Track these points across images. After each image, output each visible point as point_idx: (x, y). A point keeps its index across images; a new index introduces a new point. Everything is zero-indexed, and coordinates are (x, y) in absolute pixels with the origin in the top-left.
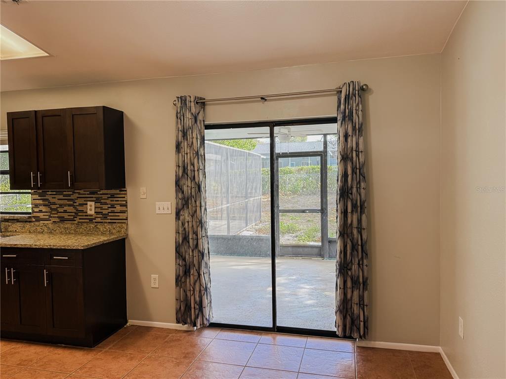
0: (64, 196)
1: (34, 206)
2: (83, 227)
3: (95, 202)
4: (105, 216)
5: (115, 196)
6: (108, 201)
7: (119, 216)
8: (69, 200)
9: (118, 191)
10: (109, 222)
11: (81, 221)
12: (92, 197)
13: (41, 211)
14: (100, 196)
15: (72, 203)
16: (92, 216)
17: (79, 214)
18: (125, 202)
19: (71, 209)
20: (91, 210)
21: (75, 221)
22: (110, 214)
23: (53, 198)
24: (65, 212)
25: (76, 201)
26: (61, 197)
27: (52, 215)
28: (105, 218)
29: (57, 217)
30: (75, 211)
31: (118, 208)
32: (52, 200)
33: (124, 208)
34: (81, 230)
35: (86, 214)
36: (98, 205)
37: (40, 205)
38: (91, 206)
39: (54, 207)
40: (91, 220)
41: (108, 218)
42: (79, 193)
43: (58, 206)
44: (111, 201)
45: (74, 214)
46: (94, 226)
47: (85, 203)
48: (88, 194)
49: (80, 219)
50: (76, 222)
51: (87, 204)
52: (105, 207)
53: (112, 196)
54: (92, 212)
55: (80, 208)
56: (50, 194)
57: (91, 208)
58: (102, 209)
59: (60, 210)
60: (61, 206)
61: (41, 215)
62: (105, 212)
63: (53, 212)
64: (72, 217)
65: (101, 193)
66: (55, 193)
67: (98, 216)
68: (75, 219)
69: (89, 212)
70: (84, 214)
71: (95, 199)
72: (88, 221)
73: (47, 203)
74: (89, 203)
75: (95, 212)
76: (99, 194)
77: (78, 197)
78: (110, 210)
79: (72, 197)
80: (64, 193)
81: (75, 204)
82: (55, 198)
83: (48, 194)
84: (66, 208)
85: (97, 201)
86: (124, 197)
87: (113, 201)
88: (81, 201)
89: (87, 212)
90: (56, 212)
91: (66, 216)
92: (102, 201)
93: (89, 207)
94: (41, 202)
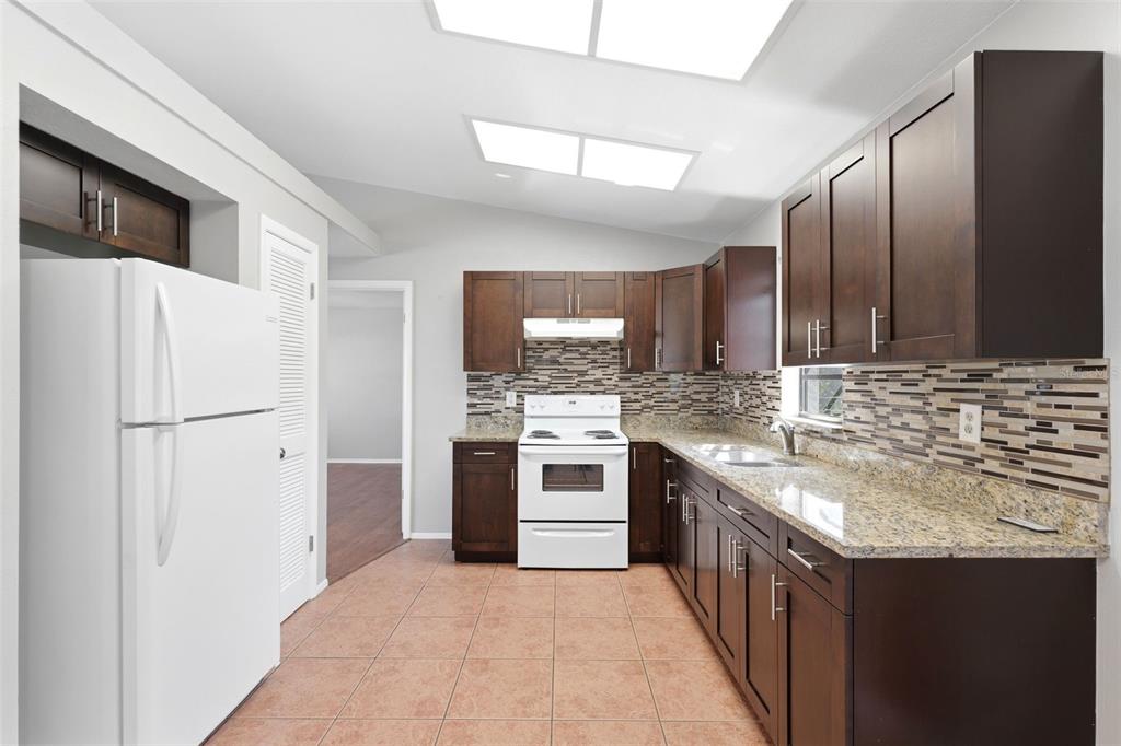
0: (903, 385)
2: (943, 478)
3: (984, 408)
4: (1016, 457)
5: (1057, 388)
6: (1029, 407)
7: (1068, 465)
8: (914, 396)
9: (1067, 371)
10: (1027, 481)
11: (942, 458)
12: (976, 391)
13: (857, 420)
14: (1001, 386)
15: (919, 403)
16: (973, 449)
17: (939, 438)
18: (1097, 415)
19: (917, 421)
20: (969, 430)
21: (927, 456)
22: (1033, 453)
23: (880, 388)
24: (905, 427)
25: (931, 399)
26: (897, 387)
27: (877, 432)
28: (1017, 463)
29: (888, 439)
30: (928, 428)
31: (1067, 436)
32: (879, 395)
33: (1091, 439)
34: (938, 486)
35: (952, 441)
36: (993, 416)
37: (858, 404)
38: (969, 417)
40: (969, 462)
41: (1027, 464)
42: (938, 377)
44: (1040, 405)
45: (924, 436)
46: (974, 482)
47: (954, 406)
48: (962, 380)
49: (940, 453)
50: (929, 460)
51: (958, 411)
52: (1018, 425)
53: (1045, 388)
54: (974, 438)
55: (940, 421)
56: (876, 380)
57: (970, 424)
58: (1003, 429)
59: (896, 421)
60: (897, 411)
61: (858, 429)
62: (1016, 442)
63: (881, 425)
64: (921, 445)
65: (1004, 376)
66: (884, 376)
67: (992, 452)
68: (928, 450)
69: (964, 438)
70: (950, 440)
71: (982, 396)
72: (961, 462)
73: (869, 400)
74: (964, 408)
75: (983, 440)
76: (996, 381)
77: (934, 389)
78: (1034, 438)
79: (922, 388)
80: (905, 376)
81: (928, 409)
82: (884, 388)
83: (871, 380)
84: (906, 417)
85: (991, 402)
86: (1095, 395)
87: (1048, 406)
88: (943, 400)
89: (957, 436)
90: (885, 426)
91: (906, 438)
92: (1006, 403)
93: (963, 421)
94: (859, 397)
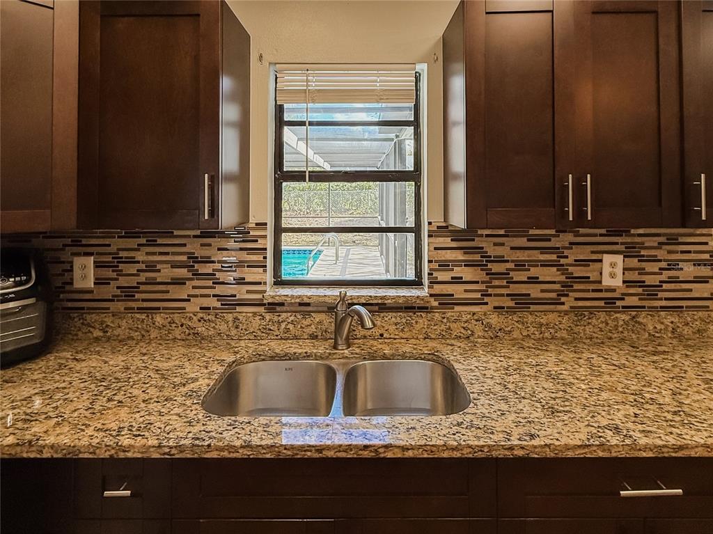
0: (529, 240)
1: (435, 266)
3: (623, 256)
4: (652, 292)
5: (681, 240)
6: (661, 254)
8: (543, 250)
11: (581, 303)
12: (616, 243)
13: (457, 280)
15: (554, 257)
16: (614, 290)
17: (576, 287)
20: (613, 275)
21: (564, 304)
22: (665, 286)
23: (496, 244)
24: (533, 280)
25: (566, 252)
26: (522, 242)
27: (490, 291)
28: (653, 296)
29: (508, 295)
30: (563, 278)
32: (492, 251)
36: (634, 262)
37: (457, 263)
38: (613, 265)
39: (496, 268)
40: (610, 302)
41: (660, 295)
43: (511, 265)
44: (669, 252)
45: (557, 287)
47: (594, 257)
49: (577, 299)
50: (566, 308)
51: (601, 261)
52: (654, 267)
53: (672, 240)
54: (617, 282)
55: (578, 272)
57: (612, 270)
58: (642, 271)
60: (520, 266)
61: (458, 291)
63: (496, 283)
64: (554, 295)
66: (502, 232)
67: (632, 291)
68: (563, 299)
69: (607, 282)
70: (592, 287)
71: (622, 248)
72: (602, 303)
73: (478, 257)
74: (607, 259)
75: (624, 282)
77: (571, 243)
78: (665, 276)
79: (554, 243)
81: (563, 261)
82: (502, 244)
84: (534, 272)
88: (582, 253)
89: (600, 282)
90: (504, 282)
91: (534, 291)
92: (643, 252)
93: (606, 269)
94: (459, 256)
